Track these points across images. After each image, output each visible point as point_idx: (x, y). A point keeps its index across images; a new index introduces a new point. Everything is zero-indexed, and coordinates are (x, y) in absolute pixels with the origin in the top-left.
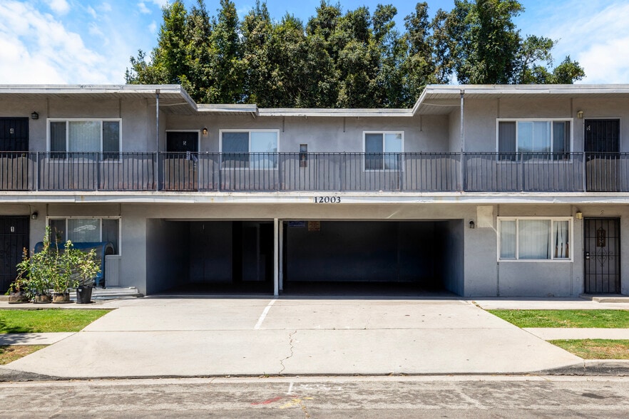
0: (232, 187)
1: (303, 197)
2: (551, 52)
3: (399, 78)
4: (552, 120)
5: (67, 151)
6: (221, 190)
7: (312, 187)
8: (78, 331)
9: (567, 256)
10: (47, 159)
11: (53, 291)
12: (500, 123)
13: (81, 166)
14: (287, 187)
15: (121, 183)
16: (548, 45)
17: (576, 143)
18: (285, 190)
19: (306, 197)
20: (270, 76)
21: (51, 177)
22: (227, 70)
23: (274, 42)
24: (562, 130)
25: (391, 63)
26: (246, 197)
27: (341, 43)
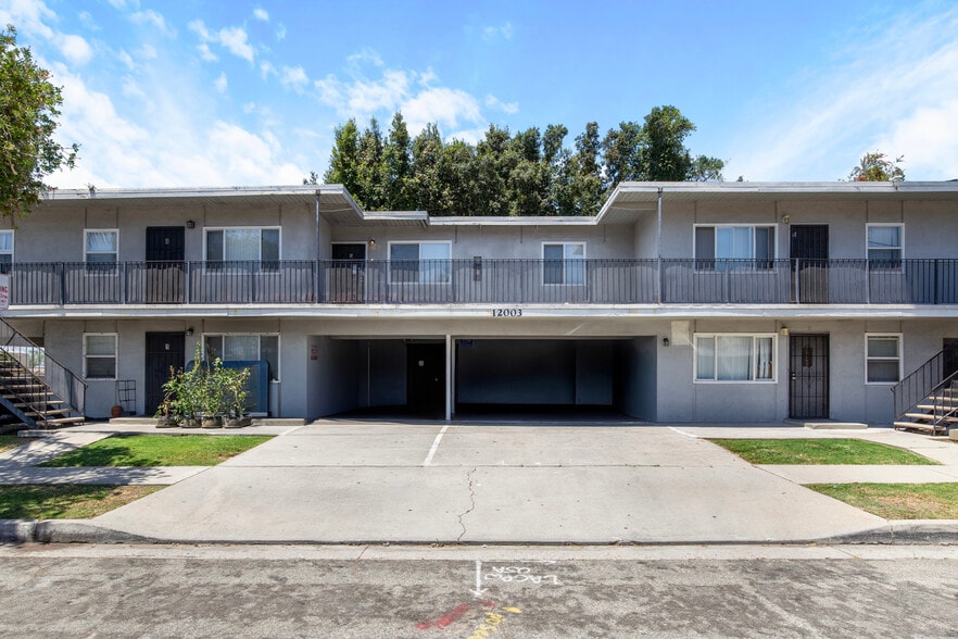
0: (400, 298)
1: (479, 310)
2: (723, 172)
3: (571, 197)
4: (754, 225)
5: (224, 259)
6: (388, 303)
7: (489, 299)
8: (214, 465)
9: (770, 377)
10: (204, 270)
11: (204, 414)
12: (697, 228)
13: (234, 278)
14: (461, 299)
15: (277, 295)
16: (719, 165)
17: (781, 250)
18: (459, 302)
19: (483, 310)
20: (440, 196)
21: (203, 288)
22: (399, 189)
23: (444, 161)
24: (766, 236)
25: (563, 182)
26: (416, 310)
27: (513, 163)
